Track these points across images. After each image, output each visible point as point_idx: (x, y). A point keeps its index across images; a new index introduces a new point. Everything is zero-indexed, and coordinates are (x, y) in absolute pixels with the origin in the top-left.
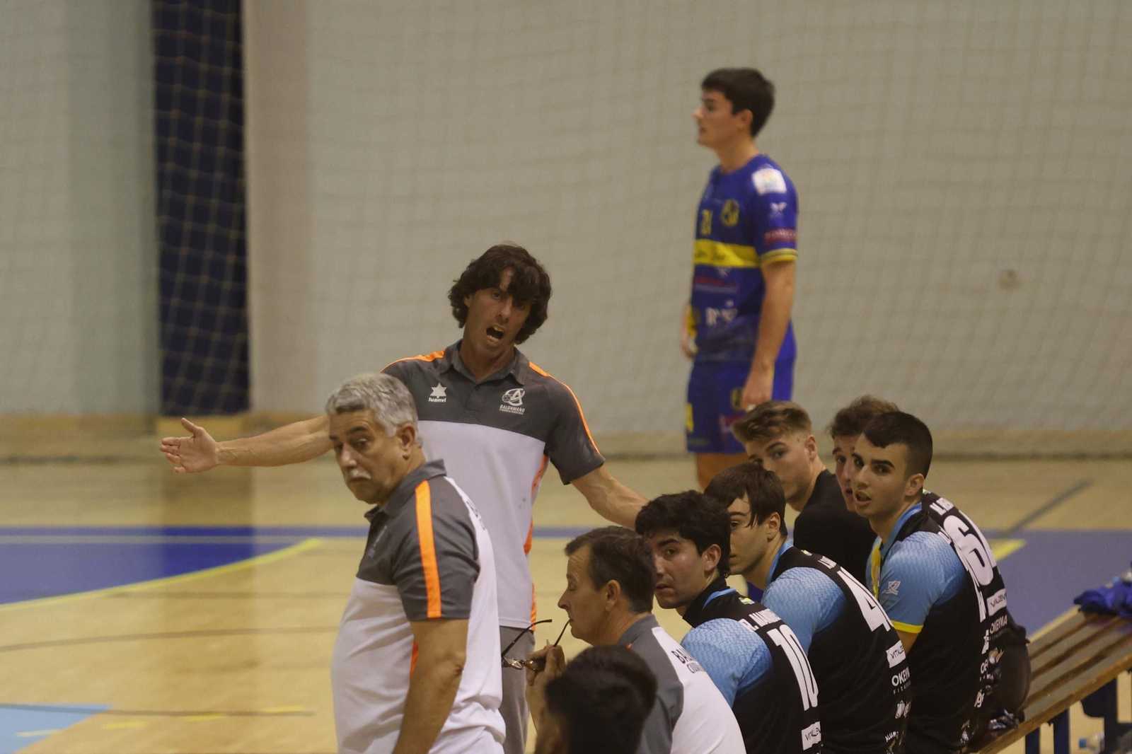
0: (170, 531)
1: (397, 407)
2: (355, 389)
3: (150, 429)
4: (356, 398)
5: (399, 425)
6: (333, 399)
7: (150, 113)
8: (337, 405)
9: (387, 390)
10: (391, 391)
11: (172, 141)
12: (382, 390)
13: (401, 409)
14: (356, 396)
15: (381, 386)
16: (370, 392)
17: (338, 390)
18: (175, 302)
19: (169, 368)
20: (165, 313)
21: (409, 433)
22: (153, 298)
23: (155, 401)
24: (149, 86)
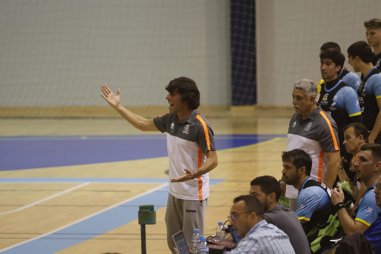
0: (234, 136)
1: (312, 91)
2: (302, 83)
3: (228, 109)
4: (301, 86)
5: (311, 96)
6: (296, 84)
7: (229, 19)
8: (296, 86)
9: (310, 86)
10: (311, 86)
11: (236, 27)
12: (309, 85)
13: (313, 92)
14: (301, 85)
15: (309, 84)
16: (306, 85)
17: (298, 82)
18: (237, 73)
19: (234, 91)
20: (233, 76)
21: (313, 99)
22: (230, 71)
23: (230, 101)
24: (229, 11)
